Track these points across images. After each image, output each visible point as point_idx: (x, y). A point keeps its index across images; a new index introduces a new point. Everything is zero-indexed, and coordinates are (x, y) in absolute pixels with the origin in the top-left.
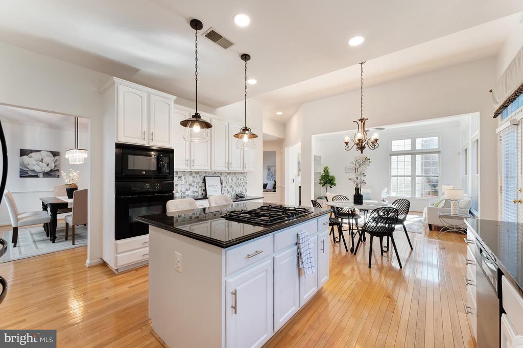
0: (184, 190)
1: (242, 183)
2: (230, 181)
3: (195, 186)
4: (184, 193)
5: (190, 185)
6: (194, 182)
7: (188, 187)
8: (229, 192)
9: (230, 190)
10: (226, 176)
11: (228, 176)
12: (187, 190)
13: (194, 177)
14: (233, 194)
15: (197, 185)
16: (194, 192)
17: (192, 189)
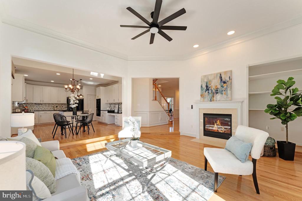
4: (108, 109)
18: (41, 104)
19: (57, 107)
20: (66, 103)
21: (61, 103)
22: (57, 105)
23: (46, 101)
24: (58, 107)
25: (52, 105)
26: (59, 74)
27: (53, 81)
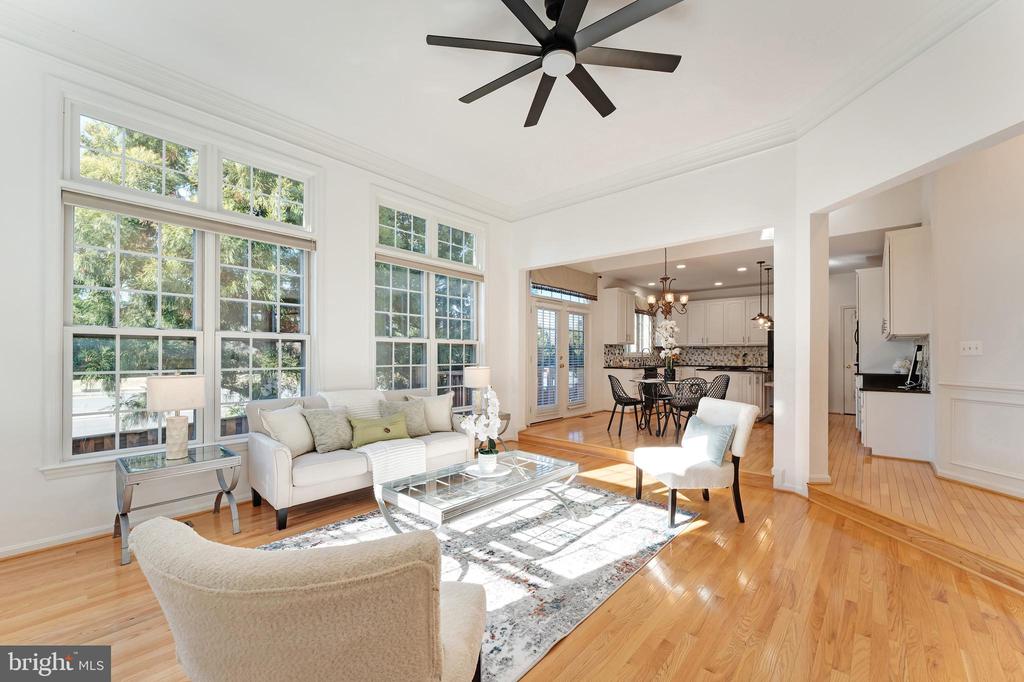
18: (707, 348)
19: (745, 355)
20: (766, 343)
21: (753, 343)
22: (746, 351)
23: (715, 340)
24: (749, 358)
25: (734, 351)
26: (683, 266)
27: (718, 284)
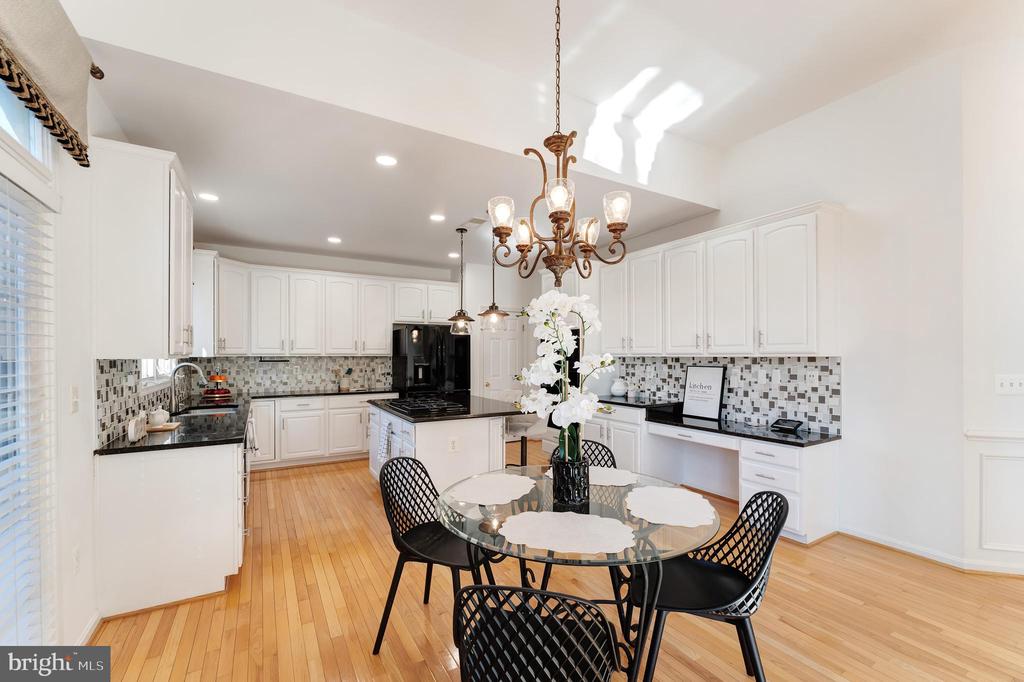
0: (654, 389)
1: (815, 390)
2: (763, 380)
3: (672, 384)
4: (654, 395)
5: (664, 381)
6: (670, 376)
7: (660, 384)
8: (756, 410)
9: (764, 404)
10: (748, 367)
11: (755, 368)
12: (659, 389)
13: (670, 367)
14: (774, 415)
15: (676, 383)
16: (669, 395)
17: (666, 388)
18: (285, 360)
19: (349, 372)
20: (389, 351)
21: (367, 352)
22: (350, 364)
24: (355, 376)
25: (331, 365)
